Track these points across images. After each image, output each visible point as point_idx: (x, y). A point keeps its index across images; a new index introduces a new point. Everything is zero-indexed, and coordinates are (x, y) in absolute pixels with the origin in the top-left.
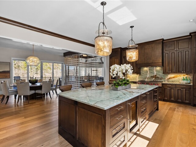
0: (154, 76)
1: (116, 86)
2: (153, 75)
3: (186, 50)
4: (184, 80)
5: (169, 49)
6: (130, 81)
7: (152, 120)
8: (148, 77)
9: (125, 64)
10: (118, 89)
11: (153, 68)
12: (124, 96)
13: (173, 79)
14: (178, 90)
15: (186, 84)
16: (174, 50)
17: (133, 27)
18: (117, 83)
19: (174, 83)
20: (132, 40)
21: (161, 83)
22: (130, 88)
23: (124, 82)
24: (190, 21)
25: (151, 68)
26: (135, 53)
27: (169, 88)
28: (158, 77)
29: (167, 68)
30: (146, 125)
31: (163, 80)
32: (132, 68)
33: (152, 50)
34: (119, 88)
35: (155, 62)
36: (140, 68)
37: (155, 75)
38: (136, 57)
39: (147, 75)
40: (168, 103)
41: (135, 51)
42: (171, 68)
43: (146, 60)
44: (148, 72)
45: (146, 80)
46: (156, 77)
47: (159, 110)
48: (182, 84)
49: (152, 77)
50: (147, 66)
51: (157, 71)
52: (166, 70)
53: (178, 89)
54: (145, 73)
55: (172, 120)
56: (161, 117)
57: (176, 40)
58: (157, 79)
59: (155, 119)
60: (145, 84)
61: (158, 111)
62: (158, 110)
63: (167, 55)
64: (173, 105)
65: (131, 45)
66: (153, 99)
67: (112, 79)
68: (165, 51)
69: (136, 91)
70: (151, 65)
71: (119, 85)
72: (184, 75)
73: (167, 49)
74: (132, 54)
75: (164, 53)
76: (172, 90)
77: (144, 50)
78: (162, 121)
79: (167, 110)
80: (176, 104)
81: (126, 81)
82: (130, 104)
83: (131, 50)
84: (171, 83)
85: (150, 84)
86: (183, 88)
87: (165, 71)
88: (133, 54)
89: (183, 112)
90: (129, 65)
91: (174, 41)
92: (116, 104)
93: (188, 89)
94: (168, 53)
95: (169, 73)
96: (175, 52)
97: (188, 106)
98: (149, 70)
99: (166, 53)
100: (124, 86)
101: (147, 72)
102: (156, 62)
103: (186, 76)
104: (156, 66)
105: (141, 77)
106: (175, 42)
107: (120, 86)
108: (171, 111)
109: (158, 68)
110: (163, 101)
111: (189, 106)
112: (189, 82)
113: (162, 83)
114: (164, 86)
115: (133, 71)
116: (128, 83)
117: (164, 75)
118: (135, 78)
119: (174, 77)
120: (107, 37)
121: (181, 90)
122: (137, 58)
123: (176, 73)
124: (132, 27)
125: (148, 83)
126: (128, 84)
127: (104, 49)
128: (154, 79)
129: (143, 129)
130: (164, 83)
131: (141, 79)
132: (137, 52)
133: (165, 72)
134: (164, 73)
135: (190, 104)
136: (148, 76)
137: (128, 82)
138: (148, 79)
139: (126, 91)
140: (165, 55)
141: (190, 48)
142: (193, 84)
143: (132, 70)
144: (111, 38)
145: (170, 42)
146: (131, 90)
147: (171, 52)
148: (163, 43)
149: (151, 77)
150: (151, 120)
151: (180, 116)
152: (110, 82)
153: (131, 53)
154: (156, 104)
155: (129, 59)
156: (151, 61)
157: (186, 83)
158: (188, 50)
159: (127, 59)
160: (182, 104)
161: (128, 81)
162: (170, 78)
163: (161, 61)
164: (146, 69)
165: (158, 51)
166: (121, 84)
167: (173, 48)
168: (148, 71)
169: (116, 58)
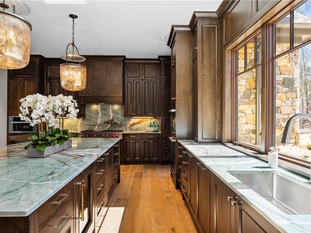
0: (110, 122)
1: (38, 148)
2: (108, 120)
3: (154, 81)
4: (151, 126)
5: (133, 76)
6: (70, 132)
7: (113, 204)
8: (99, 123)
9: (61, 96)
10: (45, 154)
11: (108, 106)
12: (65, 167)
13: (138, 126)
14: (144, 142)
15: (153, 133)
16: (139, 79)
17: (76, 17)
18: (42, 140)
19: (139, 132)
20: (73, 44)
21: (121, 133)
22: (71, 147)
23: (57, 136)
24: (161, 38)
25: (105, 106)
26: (79, 73)
27: (133, 140)
28: (116, 123)
29: (130, 107)
30: (105, 216)
31: (123, 128)
32: (77, 106)
33: (108, 73)
34: (48, 150)
35: (112, 95)
36: (84, 106)
37: (111, 119)
38: (83, 82)
39: (97, 118)
40: (131, 166)
41: (81, 68)
42: (135, 107)
43: (97, 91)
44: (100, 115)
45: (96, 129)
46: (113, 122)
47: (121, 182)
48: (150, 133)
49: (107, 123)
50: (97, 103)
51: (114, 111)
52: (129, 111)
53: (145, 140)
54: (94, 116)
55: (142, 194)
56: (125, 193)
57: (143, 63)
58: (115, 126)
59: (118, 199)
60: (95, 137)
61: (120, 184)
62: (119, 182)
63: (129, 84)
64: (138, 168)
65: (71, 55)
66: (114, 164)
67: (14, 130)
68: (126, 78)
69: (86, 153)
70: (104, 100)
71: (48, 144)
72: (151, 119)
73: (129, 75)
74: (73, 75)
75: (126, 82)
76: (137, 144)
77: (94, 70)
78: (128, 199)
79: (133, 179)
80: (142, 165)
81: (62, 132)
82: (80, 183)
83: (71, 66)
84: (136, 132)
85: (103, 137)
86: (150, 139)
87: (126, 112)
88: (75, 75)
89: (152, 177)
90: (71, 97)
91: (139, 64)
92: (52, 191)
93: (156, 140)
94: (131, 81)
95: (132, 116)
96: (141, 81)
97: (156, 165)
98: (101, 109)
99: (129, 81)
100: (57, 146)
101: (98, 113)
102: (114, 95)
103: (154, 120)
104: (113, 104)
105: (85, 123)
106: (141, 65)
107: (50, 145)
108: (137, 179)
109: (116, 107)
110: (124, 164)
111: (158, 165)
112: (156, 128)
113: (123, 133)
114: (126, 138)
115: (78, 110)
116: (66, 137)
117: (124, 118)
118: (73, 126)
119: (138, 123)
120: (16, 20)
121: (148, 142)
122: (85, 84)
123: (142, 116)
124: (73, 17)
125: (99, 135)
126: (66, 139)
127: (8, 48)
128: (109, 126)
129: (100, 227)
130: (125, 132)
131: (86, 128)
132: (83, 72)
133: (128, 115)
134: (125, 116)
135: (159, 162)
136: (99, 121)
137: (66, 134)
138: (98, 126)
139: (65, 156)
140: (126, 85)
141: (158, 79)
142: (162, 132)
143: (77, 108)
144: (30, 25)
145: (133, 63)
146: (75, 153)
147: (135, 82)
148: (124, 64)
149: (105, 123)
150: (111, 204)
151: (150, 184)
152: (13, 138)
153: (71, 72)
154: (117, 171)
155: (66, 85)
156: (104, 94)
157: (154, 131)
158: (156, 81)
159: (63, 84)
160: (149, 164)
161: (65, 132)
162: (133, 125)
163: (121, 95)
164: (95, 107)
165: (116, 77)
166: (52, 141)
167: (138, 75)
168: (100, 111)
169: (27, 79)
